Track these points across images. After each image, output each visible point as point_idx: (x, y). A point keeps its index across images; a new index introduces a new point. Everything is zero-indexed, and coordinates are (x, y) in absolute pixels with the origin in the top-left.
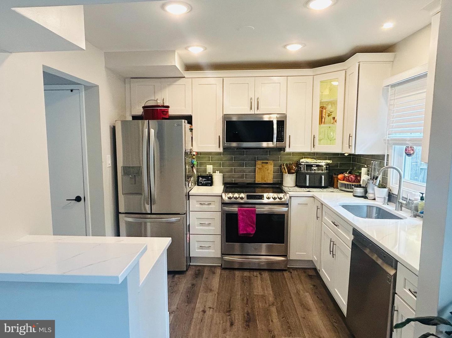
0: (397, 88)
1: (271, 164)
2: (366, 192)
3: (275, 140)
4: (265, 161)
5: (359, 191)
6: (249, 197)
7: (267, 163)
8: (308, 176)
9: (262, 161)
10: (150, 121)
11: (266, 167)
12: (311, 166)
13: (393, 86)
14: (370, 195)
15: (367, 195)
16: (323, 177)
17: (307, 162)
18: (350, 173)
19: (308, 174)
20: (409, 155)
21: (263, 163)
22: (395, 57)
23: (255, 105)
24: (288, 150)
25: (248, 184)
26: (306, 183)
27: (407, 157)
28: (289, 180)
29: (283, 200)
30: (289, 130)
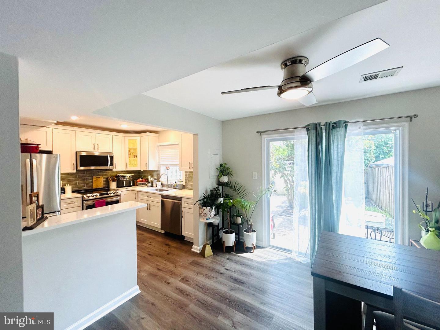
0: (162, 147)
1: (102, 178)
2: (152, 185)
3: (109, 165)
4: (98, 176)
5: (150, 185)
6: (101, 195)
7: (99, 177)
8: (124, 182)
9: (96, 177)
10: (32, 154)
11: (99, 179)
12: (125, 177)
13: (161, 146)
14: (154, 185)
15: (153, 186)
16: (131, 181)
17: (123, 175)
18: (142, 179)
19: (124, 180)
20: (168, 169)
21: (97, 177)
22: (159, 136)
23: (96, 148)
24: (114, 170)
25: (89, 190)
26: (124, 185)
27: (166, 170)
28: (113, 185)
29: (118, 193)
30: (115, 161)
